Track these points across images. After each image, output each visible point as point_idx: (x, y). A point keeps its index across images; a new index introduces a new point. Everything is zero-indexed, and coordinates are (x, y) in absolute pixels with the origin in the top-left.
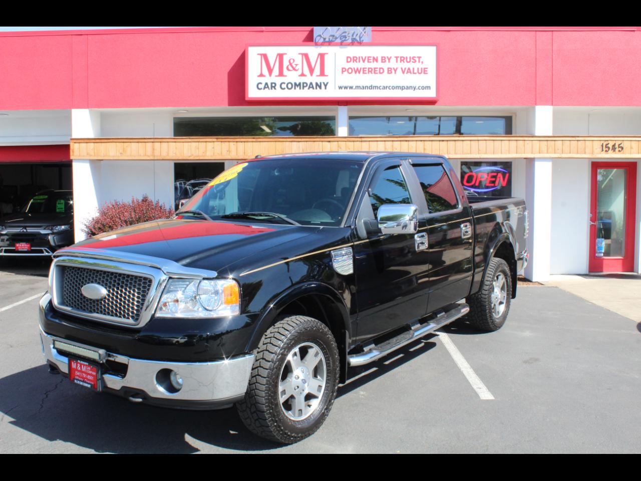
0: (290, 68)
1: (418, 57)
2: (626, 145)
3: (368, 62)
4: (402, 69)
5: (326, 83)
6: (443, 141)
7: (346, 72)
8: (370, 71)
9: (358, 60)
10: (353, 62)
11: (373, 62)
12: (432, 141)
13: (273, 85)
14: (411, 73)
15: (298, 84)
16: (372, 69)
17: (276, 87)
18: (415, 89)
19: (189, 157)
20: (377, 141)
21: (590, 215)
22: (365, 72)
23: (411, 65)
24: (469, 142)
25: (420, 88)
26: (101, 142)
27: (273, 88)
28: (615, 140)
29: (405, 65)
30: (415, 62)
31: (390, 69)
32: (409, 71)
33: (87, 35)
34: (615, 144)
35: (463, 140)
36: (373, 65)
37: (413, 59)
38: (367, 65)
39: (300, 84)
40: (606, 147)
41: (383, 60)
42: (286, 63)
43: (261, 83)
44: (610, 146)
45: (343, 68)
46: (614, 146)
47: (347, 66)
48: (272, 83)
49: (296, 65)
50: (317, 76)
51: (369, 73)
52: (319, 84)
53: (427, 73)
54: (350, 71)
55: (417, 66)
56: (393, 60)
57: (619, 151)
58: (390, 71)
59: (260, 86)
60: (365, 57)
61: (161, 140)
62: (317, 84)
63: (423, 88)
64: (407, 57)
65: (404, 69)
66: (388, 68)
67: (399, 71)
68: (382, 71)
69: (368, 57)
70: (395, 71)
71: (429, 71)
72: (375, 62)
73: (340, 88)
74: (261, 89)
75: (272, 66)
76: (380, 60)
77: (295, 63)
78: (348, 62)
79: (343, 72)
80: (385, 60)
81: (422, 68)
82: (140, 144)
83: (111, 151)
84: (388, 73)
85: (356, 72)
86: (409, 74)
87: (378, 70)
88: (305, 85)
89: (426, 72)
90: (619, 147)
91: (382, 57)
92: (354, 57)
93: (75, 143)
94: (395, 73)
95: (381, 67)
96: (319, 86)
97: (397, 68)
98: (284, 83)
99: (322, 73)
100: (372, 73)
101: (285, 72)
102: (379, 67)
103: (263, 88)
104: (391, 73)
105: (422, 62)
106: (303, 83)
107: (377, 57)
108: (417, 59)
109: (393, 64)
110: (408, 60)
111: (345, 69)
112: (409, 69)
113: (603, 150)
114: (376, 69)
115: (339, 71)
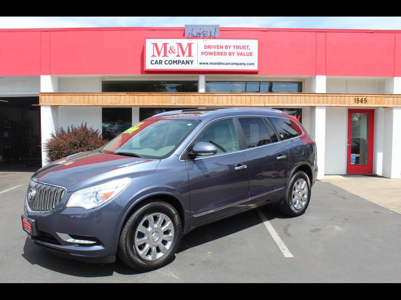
0: (171, 51)
1: (247, 46)
2: (368, 99)
3: (217, 48)
4: (237, 53)
5: (192, 61)
6: (262, 96)
7: (204, 54)
8: (218, 54)
9: (211, 48)
10: (208, 48)
11: (220, 48)
12: (255, 96)
13: (161, 62)
14: (243, 55)
15: (175, 61)
16: (219, 52)
17: (162, 63)
18: (245, 65)
19: (111, 104)
20: (222, 96)
21: (347, 140)
22: (215, 54)
23: (243, 51)
24: (277, 97)
25: (248, 64)
26: (58, 95)
27: (160, 64)
28: (363, 96)
29: (239, 51)
30: (245, 48)
32: (241, 54)
33: (50, 31)
34: (362, 98)
35: (273, 96)
36: (220, 50)
37: (244, 47)
38: (216, 50)
39: (176, 61)
40: (357, 100)
41: (226, 47)
42: (168, 49)
43: (153, 61)
44: (360, 99)
46: (362, 99)
47: (205, 51)
48: (160, 61)
49: (174, 50)
50: (187, 56)
51: (217, 55)
52: (188, 61)
53: (252, 56)
54: (206, 54)
55: (246, 51)
56: (232, 47)
57: (365, 102)
58: (230, 54)
59: (153, 62)
60: (216, 46)
61: (93, 94)
62: (186, 61)
63: (250, 64)
64: (240, 46)
66: (229, 52)
67: (236, 54)
68: (225, 54)
69: (217, 46)
70: (233, 54)
71: (253, 54)
72: (221, 48)
73: (201, 64)
74: (153, 64)
75: (160, 50)
76: (224, 47)
77: (174, 48)
78: (205, 48)
79: (202, 54)
80: (227, 47)
81: (249, 53)
82: (81, 96)
83: (64, 101)
84: (229, 55)
85: (210, 55)
86: (241, 56)
87: (223, 53)
88: (179, 62)
90: (365, 100)
91: (225, 46)
92: (209, 46)
93: (42, 95)
94: (233, 55)
95: (225, 51)
96: (188, 62)
97: (234, 52)
98: (167, 61)
99: (190, 55)
100: (219, 55)
101: (168, 54)
102: (223, 52)
103: (154, 63)
104: (231, 55)
105: (249, 49)
106: (179, 61)
107: (223, 46)
108: (246, 47)
109: (232, 50)
110: (241, 48)
111: (203, 52)
112: (241, 53)
113: (355, 102)
114: (222, 53)
115: (200, 53)
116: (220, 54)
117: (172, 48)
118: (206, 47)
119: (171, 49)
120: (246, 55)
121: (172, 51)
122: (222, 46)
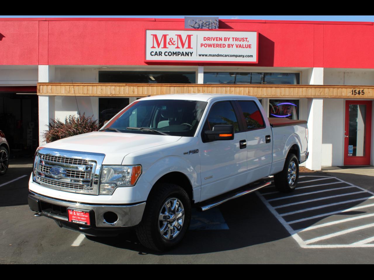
0: (170, 43)
2: (366, 91)
3: (216, 40)
4: (236, 45)
5: (191, 53)
7: (203, 46)
8: (218, 46)
9: (210, 40)
10: (208, 40)
11: (219, 41)
12: (253, 87)
13: (160, 53)
14: (241, 48)
15: (175, 52)
16: (218, 44)
17: (162, 54)
18: (243, 57)
20: (221, 87)
21: (345, 132)
22: (214, 46)
23: (241, 43)
24: (275, 88)
25: (247, 56)
26: (56, 85)
27: (160, 55)
28: (360, 88)
29: (238, 43)
30: (244, 41)
31: (229, 45)
32: (240, 46)
33: (48, 21)
34: (360, 90)
35: (271, 87)
37: (243, 39)
38: (215, 42)
40: (355, 92)
41: (225, 39)
42: (168, 40)
43: (153, 52)
44: (357, 91)
45: (201, 44)
47: (204, 42)
49: (174, 41)
50: (186, 48)
52: (187, 53)
54: (206, 45)
55: (244, 43)
56: (231, 39)
57: (362, 94)
58: (229, 46)
59: (152, 54)
60: (215, 38)
63: (249, 56)
64: (239, 38)
65: (237, 45)
66: (228, 44)
67: (234, 46)
68: (224, 46)
69: (217, 38)
70: (232, 46)
71: (252, 46)
73: (200, 55)
75: (160, 42)
76: (223, 39)
77: (173, 40)
79: (201, 46)
81: (248, 45)
82: (80, 86)
83: (62, 91)
85: (209, 47)
88: (179, 53)
89: (250, 47)
90: (362, 92)
92: (208, 38)
93: (40, 85)
95: (224, 43)
98: (167, 52)
99: (189, 47)
101: (167, 45)
103: (154, 55)
105: (248, 41)
108: (245, 39)
109: (231, 42)
110: (240, 40)
111: (203, 44)
112: (240, 45)
114: (221, 45)
115: (199, 45)
116: (219, 46)
117: (171, 39)
118: (205, 39)
119: (171, 41)
120: (244, 48)
121: (172, 42)
122: (221, 38)
